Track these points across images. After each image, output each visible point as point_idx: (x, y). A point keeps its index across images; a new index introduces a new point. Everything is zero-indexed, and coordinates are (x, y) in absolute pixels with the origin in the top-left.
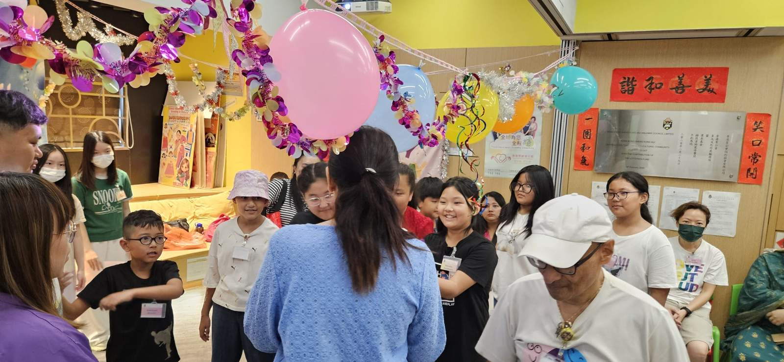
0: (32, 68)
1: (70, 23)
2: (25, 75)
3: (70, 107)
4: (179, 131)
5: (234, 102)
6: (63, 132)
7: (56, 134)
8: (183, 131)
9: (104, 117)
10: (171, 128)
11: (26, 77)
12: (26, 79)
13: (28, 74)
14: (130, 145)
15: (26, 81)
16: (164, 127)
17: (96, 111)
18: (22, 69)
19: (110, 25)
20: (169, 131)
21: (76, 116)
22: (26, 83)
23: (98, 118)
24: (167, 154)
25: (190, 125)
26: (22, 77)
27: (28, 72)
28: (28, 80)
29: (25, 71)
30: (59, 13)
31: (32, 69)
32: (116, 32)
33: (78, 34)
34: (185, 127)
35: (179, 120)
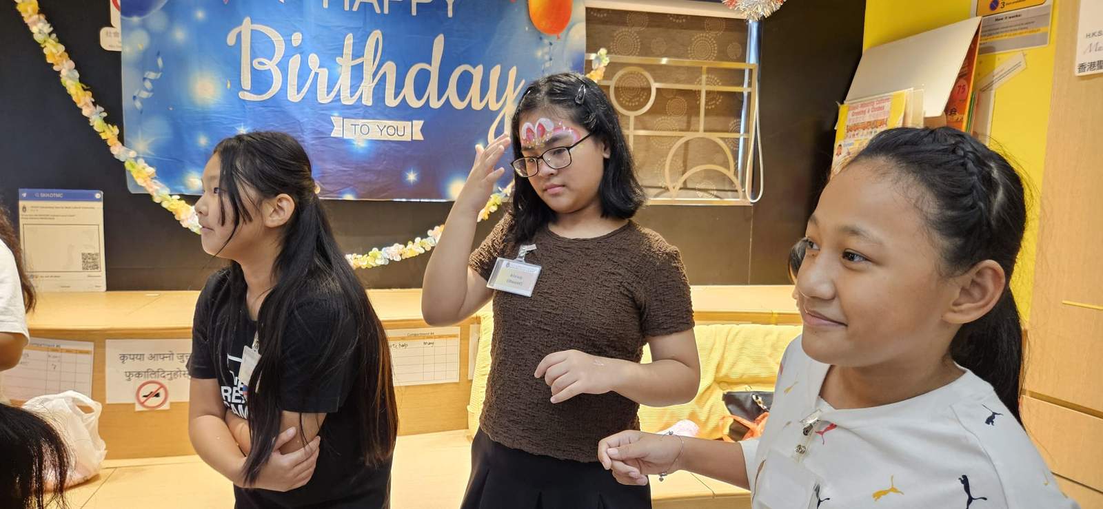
0: (561, 34)
2: (546, 49)
3: (632, 115)
5: (1018, 65)
9: (701, 134)
10: (848, 153)
11: (546, 53)
12: (547, 57)
13: (552, 47)
14: (754, 194)
15: (547, 61)
16: (835, 152)
17: (689, 123)
18: (541, 38)
21: (640, 133)
22: (547, 65)
23: (689, 136)
26: (539, 54)
27: (551, 44)
28: (551, 59)
29: (546, 41)
31: (558, 38)
35: (865, 131)
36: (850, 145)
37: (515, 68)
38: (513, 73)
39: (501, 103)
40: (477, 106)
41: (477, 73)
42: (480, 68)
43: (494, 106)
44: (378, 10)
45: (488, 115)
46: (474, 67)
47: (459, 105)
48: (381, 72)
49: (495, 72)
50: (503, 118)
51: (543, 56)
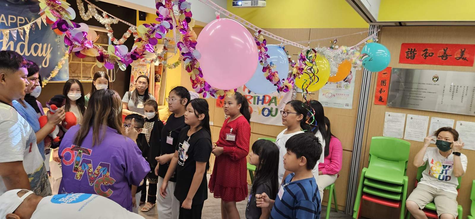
1: (83, 11)
2: (58, 39)
4: (141, 72)
5: (172, 56)
6: (77, 71)
7: (74, 72)
8: (143, 72)
10: (136, 70)
12: (59, 41)
14: (113, 80)
15: (58, 42)
16: (132, 69)
17: (95, 60)
18: (57, 36)
19: (106, 12)
20: (135, 72)
21: (84, 62)
22: (59, 43)
23: (96, 64)
24: (133, 85)
25: (146, 69)
26: (56, 40)
27: (60, 37)
29: (58, 37)
30: (78, 5)
31: (62, 36)
32: (109, 17)
33: (88, 17)
34: (144, 70)
35: (141, 66)
36: (137, 68)
37: (50, 44)
38: (49, 46)
39: (46, 54)
40: (40, 55)
41: (40, 46)
42: (41, 44)
43: (44, 55)
44: (7, 25)
45: (43, 58)
46: (39, 44)
47: (35, 55)
48: (9, 44)
49: (45, 45)
50: (47, 58)
51: (57, 41)
